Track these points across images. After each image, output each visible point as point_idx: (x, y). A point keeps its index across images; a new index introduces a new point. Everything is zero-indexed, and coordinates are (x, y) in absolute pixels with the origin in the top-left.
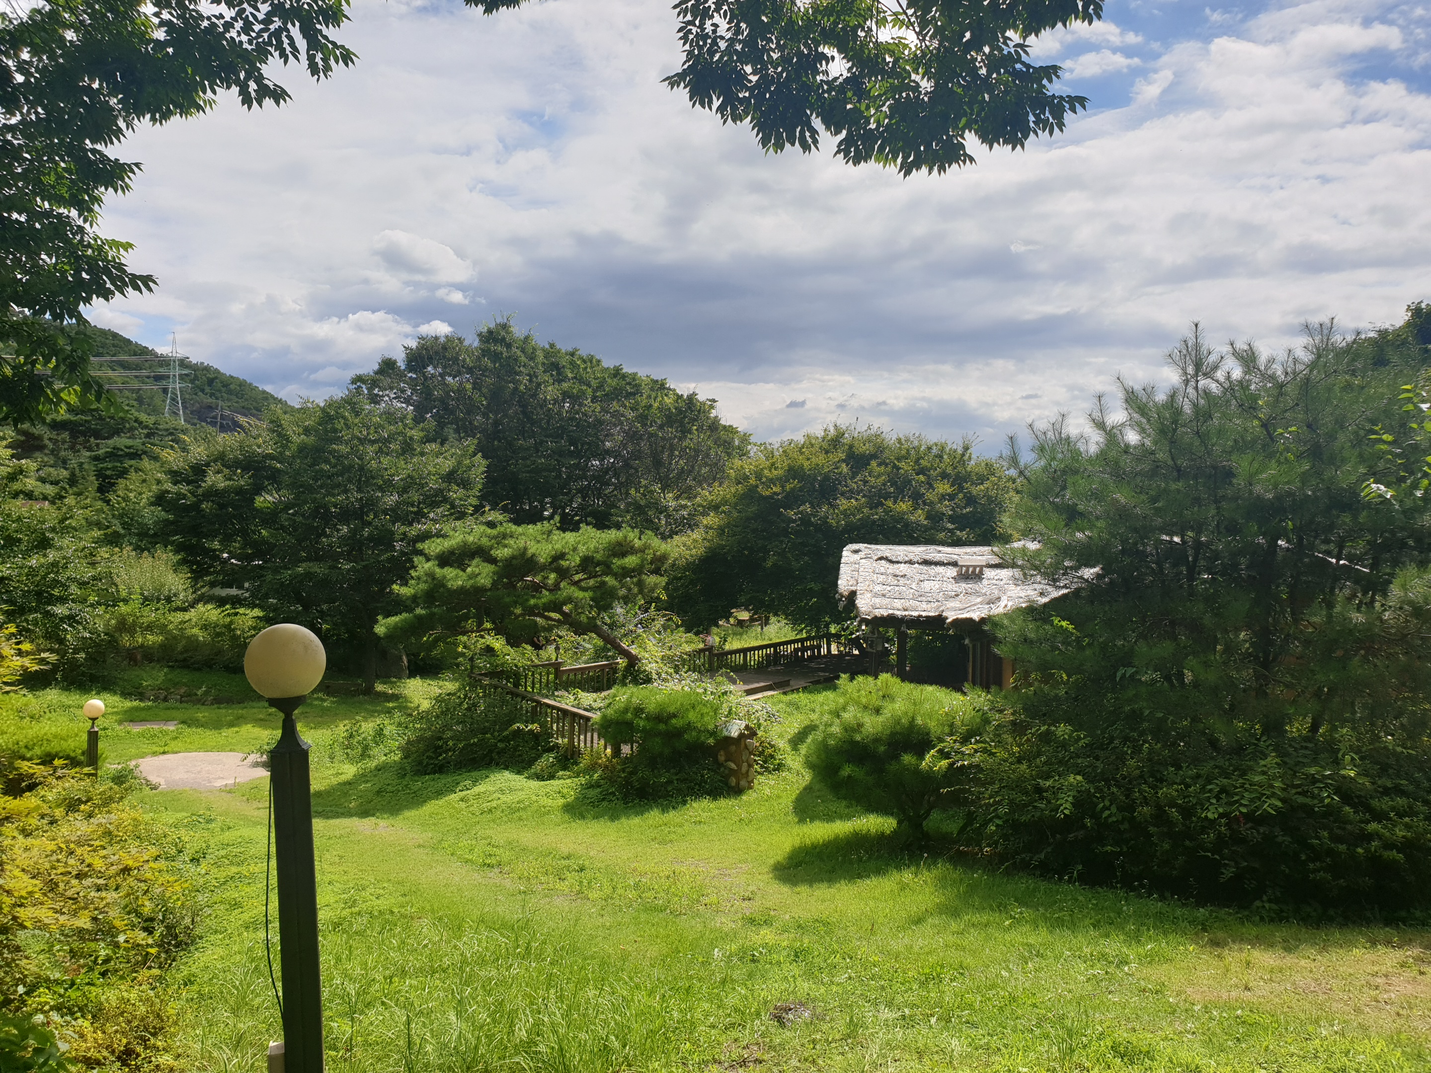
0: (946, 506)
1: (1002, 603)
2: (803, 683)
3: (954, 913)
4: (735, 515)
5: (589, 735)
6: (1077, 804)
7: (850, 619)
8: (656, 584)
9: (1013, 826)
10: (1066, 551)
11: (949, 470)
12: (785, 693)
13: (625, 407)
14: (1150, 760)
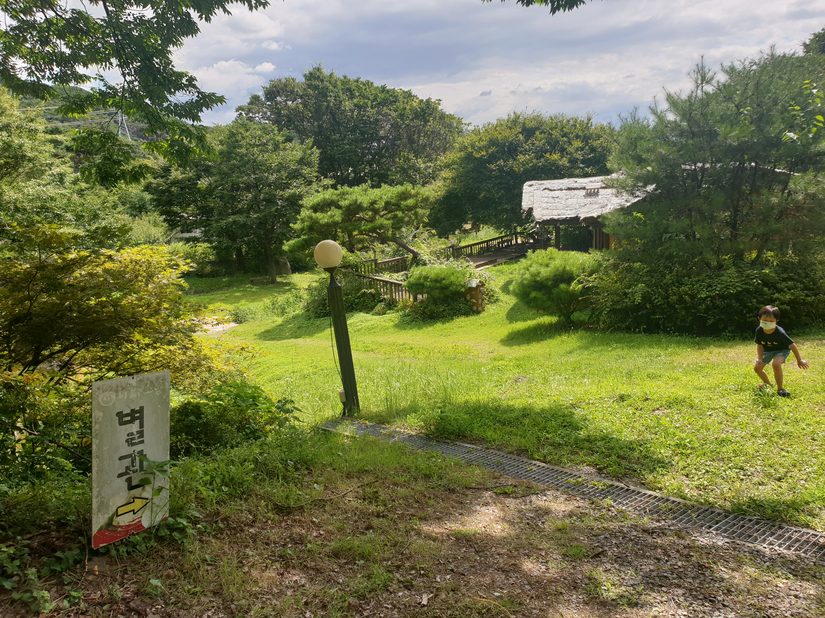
0: (579, 154)
1: (608, 207)
2: (504, 260)
3: (586, 348)
4: (461, 170)
5: (400, 293)
6: (644, 298)
7: (529, 222)
8: (424, 214)
9: (613, 311)
10: (638, 178)
11: (580, 133)
12: (495, 266)
13: (390, 110)
14: (677, 275)
